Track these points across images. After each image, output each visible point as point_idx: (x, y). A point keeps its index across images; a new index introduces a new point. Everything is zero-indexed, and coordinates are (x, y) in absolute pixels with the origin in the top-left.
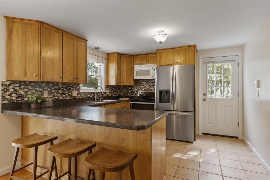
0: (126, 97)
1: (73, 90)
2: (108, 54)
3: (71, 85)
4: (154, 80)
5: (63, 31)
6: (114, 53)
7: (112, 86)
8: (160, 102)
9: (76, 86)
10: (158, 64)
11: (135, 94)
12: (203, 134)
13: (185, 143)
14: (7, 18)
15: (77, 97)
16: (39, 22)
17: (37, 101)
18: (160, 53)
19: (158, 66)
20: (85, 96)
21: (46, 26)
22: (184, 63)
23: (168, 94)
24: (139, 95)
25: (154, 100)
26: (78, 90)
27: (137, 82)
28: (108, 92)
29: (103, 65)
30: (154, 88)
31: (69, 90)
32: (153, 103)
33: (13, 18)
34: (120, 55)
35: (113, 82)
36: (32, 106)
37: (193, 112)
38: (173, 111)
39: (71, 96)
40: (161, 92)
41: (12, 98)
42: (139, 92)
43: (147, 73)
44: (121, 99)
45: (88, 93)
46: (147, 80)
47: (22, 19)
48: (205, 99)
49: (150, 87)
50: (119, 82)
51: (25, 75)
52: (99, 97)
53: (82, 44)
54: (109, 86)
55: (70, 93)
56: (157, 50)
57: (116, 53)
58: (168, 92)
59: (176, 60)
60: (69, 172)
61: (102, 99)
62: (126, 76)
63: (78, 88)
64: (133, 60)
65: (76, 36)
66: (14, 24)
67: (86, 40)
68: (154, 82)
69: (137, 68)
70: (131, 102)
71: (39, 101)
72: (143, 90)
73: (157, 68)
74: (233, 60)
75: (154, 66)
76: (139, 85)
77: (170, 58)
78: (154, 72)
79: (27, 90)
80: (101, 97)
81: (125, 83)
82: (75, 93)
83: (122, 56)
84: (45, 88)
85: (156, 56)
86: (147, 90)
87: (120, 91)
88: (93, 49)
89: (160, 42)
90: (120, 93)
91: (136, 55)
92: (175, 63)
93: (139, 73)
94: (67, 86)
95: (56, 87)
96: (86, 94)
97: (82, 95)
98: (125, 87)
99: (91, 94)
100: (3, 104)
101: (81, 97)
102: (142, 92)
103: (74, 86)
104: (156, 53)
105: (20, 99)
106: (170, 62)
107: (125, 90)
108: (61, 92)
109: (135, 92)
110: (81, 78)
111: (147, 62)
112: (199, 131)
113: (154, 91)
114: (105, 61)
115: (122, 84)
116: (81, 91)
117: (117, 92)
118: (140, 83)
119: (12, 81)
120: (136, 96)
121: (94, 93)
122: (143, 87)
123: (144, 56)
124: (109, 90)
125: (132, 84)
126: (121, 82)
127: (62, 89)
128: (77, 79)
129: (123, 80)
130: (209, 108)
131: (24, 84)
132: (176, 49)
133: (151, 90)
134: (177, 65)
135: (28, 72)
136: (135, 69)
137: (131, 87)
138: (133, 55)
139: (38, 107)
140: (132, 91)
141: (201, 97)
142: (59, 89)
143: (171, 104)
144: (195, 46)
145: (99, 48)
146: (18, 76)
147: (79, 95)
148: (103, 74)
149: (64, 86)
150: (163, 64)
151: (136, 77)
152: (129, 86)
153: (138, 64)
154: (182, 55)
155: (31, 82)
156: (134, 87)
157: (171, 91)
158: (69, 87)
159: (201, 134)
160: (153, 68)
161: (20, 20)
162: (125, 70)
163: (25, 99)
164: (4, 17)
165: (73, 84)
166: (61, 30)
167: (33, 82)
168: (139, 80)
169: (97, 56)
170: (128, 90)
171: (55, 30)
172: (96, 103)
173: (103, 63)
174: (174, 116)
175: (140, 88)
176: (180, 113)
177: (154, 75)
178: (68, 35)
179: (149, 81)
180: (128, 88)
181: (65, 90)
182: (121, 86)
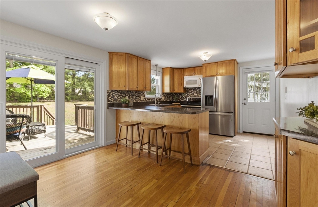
0: (177, 102)
1: (141, 96)
2: (163, 69)
3: (140, 93)
4: (200, 88)
5: (138, 57)
6: (168, 68)
7: (166, 93)
8: (206, 105)
9: (143, 93)
10: (204, 75)
11: (184, 99)
12: (243, 132)
13: (226, 137)
14: (110, 53)
15: (144, 101)
16: (126, 53)
17: (126, 102)
18: (205, 66)
19: (204, 77)
20: (148, 100)
21: (130, 55)
22: (225, 74)
23: (212, 98)
24: (188, 100)
25: (201, 104)
26: (144, 96)
27: (187, 90)
28: (163, 98)
29: (160, 77)
30: (201, 95)
31: (139, 96)
32: (200, 106)
33: (112, 53)
34: (173, 69)
35: (167, 90)
36: (123, 105)
37: (233, 113)
38: (216, 112)
39: (140, 100)
40: (206, 97)
41: (112, 100)
42: (188, 98)
43: (195, 82)
44: (174, 103)
45: (150, 98)
46: (195, 88)
47: (117, 53)
48: (245, 103)
49: (197, 93)
50: (172, 90)
51: (119, 86)
52: (158, 102)
53: (148, 64)
54: (164, 93)
55: (140, 98)
56: (203, 64)
57: (170, 67)
58: (212, 97)
59: (219, 72)
60: (149, 142)
61: (159, 103)
62: (177, 85)
63: (144, 94)
64: (183, 72)
65: (145, 59)
66: (113, 56)
67: (151, 61)
68: (201, 90)
69: (187, 78)
70: (182, 106)
71: (127, 102)
72: (191, 96)
73: (203, 79)
74: (270, 70)
75: (201, 77)
76: (187, 92)
77: (214, 70)
78: (201, 81)
79: (118, 95)
80: (159, 102)
81: (176, 91)
82: (142, 98)
83: (174, 69)
84: (126, 95)
85: (202, 69)
86: (195, 96)
87: (172, 98)
88: (153, 66)
89: (205, 61)
90: (172, 99)
91: (186, 68)
92: (218, 74)
93: (188, 82)
94: (138, 93)
95: (132, 94)
96: (149, 99)
97: (147, 100)
98: (177, 94)
99: (152, 99)
100: (108, 104)
101: (146, 101)
102: (191, 98)
103: (142, 93)
104: (202, 66)
105: (115, 101)
106: (214, 74)
107: (176, 96)
108: (135, 97)
109: (185, 98)
110: (148, 87)
111: (195, 74)
112: (240, 129)
113: (201, 97)
114: (161, 74)
115: (174, 92)
116: (146, 97)
117: (170, 98)
118: (189, 90)
119: (112, 90)
120: (185, 101)
121: (154, 98)
122: (191, 94)
123: (192, 68)
124: (164, 96)
125: (182, 91)
126: (173, 90)
127: (135, 95)
128: (145, 88)
129: (175, 88)
130: (249, 110)
131: (116, 92)
132: (219, 63)
133: (198, 96)
134: (220, 76)
135: (120, 84)
136: (184, 80)
137: (182, 94)
138: (183, 69)
139: (126, 106)
140: (182, 97)
141: (242, 101)
142: (134, 95)
143: (215, 107)
144: (235, 60)
145: (158, 65)
146: (115, 87)
147: (145, 100)
148: (160, 84)
149: (136, 93)
150: (208, 75)
151: (186, 86)
152: (179, 93)
153: (187, 76)
154: (224, 68)
155: (120, 91)
156: (183, 94)
157: (214, 96)
158: (139, 94)
159: (241, 132)
160: (199, 78)
161: (116, 54)
162: (177, 80)
163: (117, 101)
164: (108, 52)
165: (141, 92)
166: (137, 56)
167: (121, 91)
168: (188, 88)
169: (156, 71)
170: (179, 96)
171: (134, 57)
172: (155, 105)
173: (160, 76)
174: (219, 116)
175: (188, 94)
176: (223, 114)
177: (201, 84)
178: (140, 59)
179: (197, 89)
180: (179, 95)
181: (137, 96)
182: (173, 93)
